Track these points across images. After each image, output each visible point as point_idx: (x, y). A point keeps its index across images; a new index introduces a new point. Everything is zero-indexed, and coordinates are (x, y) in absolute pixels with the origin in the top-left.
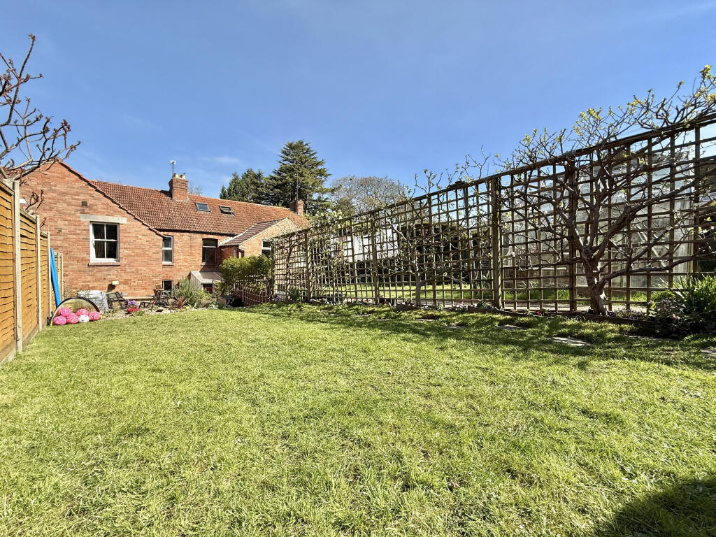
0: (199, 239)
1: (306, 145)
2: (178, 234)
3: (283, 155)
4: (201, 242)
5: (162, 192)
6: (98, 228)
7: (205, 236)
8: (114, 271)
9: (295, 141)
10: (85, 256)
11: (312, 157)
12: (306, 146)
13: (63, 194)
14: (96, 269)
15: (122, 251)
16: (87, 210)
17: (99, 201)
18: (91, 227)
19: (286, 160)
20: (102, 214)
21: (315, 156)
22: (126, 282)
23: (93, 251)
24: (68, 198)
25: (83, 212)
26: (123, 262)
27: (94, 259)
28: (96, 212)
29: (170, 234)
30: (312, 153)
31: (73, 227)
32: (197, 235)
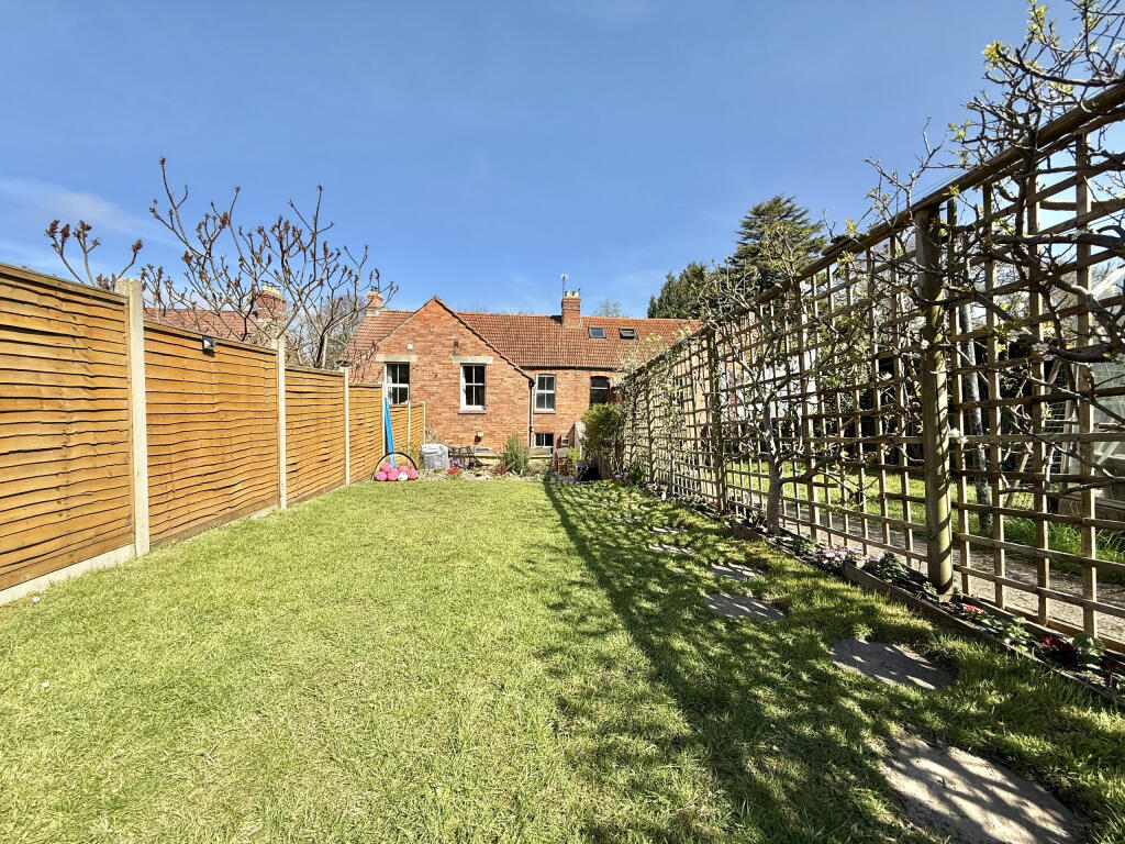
0: (586, 377)
1: (788, 201)
2: (561, 372)
3: (743, 230)
4: (588, 380)
5: (553, 317)
6: (468, 369)
7: (594, 374)
8: (480, 421)
9: (765, 200)
10: (455, 402)
11: (799, 221)
12: (788, 205)
13: (439, 335)
14: (464, 418)
15: (489, 397)
16: (458, 350)
17: (468, 340)
18: (462, 369)
19: (750, 236)
20: (471, 354)
21: (804, 217)
22: (491, 434)
23: (463, 396)
24: (443, 340)
25: (455, 354)
26: (489, 410)
27: (464, 407)
28: (466, 352)
29: (553, 372)
30: (797, 214)
31: (446, 371)
32: (584, 372)
